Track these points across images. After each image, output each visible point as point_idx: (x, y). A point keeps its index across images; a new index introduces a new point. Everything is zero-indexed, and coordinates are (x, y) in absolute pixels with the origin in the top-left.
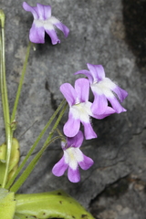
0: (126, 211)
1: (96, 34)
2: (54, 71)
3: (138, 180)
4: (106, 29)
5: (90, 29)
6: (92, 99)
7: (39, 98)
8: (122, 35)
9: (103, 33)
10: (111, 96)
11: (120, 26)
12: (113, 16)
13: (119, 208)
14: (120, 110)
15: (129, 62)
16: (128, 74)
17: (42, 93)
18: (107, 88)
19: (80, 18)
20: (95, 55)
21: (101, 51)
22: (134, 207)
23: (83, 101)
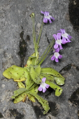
0: (71, 75)
1: (61, 19)
2: (48, 30)
3: (74, 65)
4: (64, 17)
5: (59, 17)
6: (62, 38)
7: (44, 39)
8: (69, 19)
9: (63, 18)
10: (67, 38)
11: (68, 16)
12: (66, 13)
13: (68, 74)
14: (69, 41)
15: (71, 27)
16: (71, 31)
17: (45, 37)
18: (66, 36)
19: (56, 14)
20: (61, 25)
21: (62, 24)
22: (73, 74)
23: (59, 39)
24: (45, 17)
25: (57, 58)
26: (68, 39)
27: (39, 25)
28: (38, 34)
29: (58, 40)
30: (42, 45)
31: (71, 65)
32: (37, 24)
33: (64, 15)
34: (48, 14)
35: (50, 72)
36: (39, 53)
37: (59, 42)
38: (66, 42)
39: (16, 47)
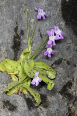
0: (61, 69)
1: (53, 15)
2: (41, 26)
3: (65, 59)
4: (56, 13)
5: (52, 13)
6: (55, 35)
7: (37, 34)
8: (61, 15)
9: (55, 14)
10: (60, 34)
11: (60, 12)
12: (58, 9)
13: (59, 68)
14: (62, 38)
15: (63, 23)
16: (63, 27)
17: (38, 32)
18: (59, 32)
19: (49, 10)
20: (53, 21)
22: (64, 68)
23: (52, 35)
24: (39, 13)
25: (50, 53)
26: (61, 36)
27: (33, 20)
28: (32, 29)
29: (52, 37)
30: (35, 40)
31: (62, 59)
32: (31, 19)
33: (57, 12)
34: (42, 11)
35: (43, 66)
36: (33, 47)
37: (52, 38)
38: (59, 38)
39: (10, 41)
